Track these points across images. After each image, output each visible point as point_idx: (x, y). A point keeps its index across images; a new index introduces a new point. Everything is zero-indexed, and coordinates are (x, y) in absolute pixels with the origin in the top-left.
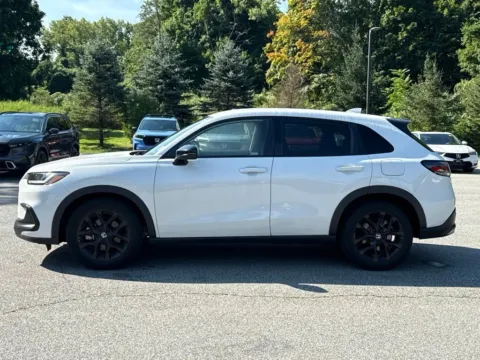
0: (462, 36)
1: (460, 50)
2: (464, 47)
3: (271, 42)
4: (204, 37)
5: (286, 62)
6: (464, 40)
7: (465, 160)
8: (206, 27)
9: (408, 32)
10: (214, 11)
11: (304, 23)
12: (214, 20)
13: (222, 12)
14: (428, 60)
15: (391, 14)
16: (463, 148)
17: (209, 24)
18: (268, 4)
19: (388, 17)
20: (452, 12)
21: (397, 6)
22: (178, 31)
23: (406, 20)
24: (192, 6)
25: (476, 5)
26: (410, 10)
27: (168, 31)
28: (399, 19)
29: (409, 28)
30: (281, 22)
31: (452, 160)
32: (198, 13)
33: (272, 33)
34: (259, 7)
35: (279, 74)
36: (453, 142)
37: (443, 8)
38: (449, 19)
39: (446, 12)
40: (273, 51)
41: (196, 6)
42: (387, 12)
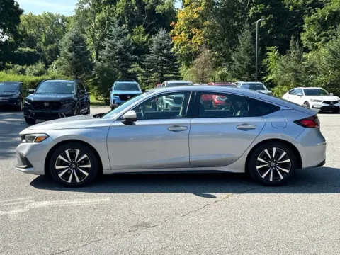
0: (304, 24)
1: (302, 33)
2: (305, 31)
3: (173, 29)
4: (124, 25)
5: (185, 43)
6: (305, 26)
7: (336, 105)
8: (126, 19)
9: (267, 21)
10: (131, 8)
11: (196, 16)
12: (131, 14)
13: (136, 8)
14: (292, 40)
15: (255, 9)
16: (332, 98)
17: (127, 16)
18: (169, 3)
19: (253, 11)
20: (295, 7)
21: (259, 4)
22: (107, 22)
23: (266, 13)
24: (115, 4)
25: (308, 3)
26: (268, 7)
27: (99, 21)
28: (260, 12)
29: (268, 18)
30: (180, 16)
31: (327, 105)
32: (120, 9)
33: (173, 23)
34: (163, 4)
35: (180, 50)
36: (325, 94)
37: (289, 5)
38: (293, 13)
39: (291, 8)
40: (175, 36)
41: (118, 4)
42: (253, 8)
